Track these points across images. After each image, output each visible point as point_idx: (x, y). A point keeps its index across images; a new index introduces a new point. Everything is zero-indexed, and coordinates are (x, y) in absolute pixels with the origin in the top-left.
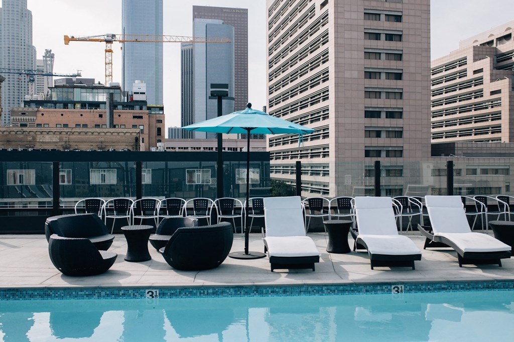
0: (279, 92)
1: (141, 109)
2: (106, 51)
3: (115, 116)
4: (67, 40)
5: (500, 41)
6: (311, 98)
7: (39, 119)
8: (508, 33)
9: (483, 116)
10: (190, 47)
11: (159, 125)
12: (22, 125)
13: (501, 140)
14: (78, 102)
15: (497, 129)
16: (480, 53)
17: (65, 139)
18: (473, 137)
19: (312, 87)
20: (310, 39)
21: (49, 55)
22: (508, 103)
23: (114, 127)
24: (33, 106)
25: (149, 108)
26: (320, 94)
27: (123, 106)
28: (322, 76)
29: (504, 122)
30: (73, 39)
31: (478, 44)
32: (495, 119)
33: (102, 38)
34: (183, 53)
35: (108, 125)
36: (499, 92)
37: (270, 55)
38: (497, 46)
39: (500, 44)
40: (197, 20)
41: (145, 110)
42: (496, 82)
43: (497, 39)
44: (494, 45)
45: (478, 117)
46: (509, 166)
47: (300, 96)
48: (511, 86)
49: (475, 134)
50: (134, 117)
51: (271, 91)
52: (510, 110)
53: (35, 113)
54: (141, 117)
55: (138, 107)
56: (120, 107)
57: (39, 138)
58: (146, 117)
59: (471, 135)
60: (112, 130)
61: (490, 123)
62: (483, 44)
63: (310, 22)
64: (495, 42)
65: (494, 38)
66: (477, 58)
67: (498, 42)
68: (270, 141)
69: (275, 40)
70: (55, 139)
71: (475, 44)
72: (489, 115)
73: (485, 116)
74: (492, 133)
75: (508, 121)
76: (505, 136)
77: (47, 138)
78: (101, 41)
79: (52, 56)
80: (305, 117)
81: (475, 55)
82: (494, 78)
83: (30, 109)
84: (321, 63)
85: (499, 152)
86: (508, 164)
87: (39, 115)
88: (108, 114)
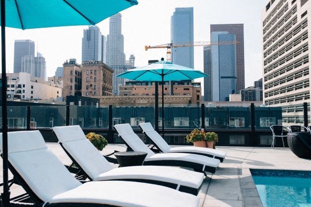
0: (271, 71)
1: (188, 84)
2: (167, 53)
3: (174, 89)
4: (147, 48)
6: (295, 74)
7: (134, 92)
10: (209, 48)
11: (198, 94)
12: (125, 95)
14: (154, 82)
17: (150, 102)
19: (295, 67)
20: (294, 37)
21: (132, 58)
23: (174, 95)
24: (130, 84)
25: (193, 84)
26: (302, 71)
27: (178, 83)
28: (303, 60)
30: (150, 47)
33: (165, 46)
34: (205, 52)
35: (170, 94)
37: (264, 49)
40: (213, 33)
41: (190, 85)
47: (286, 74)
50: (185, 89)
51: (265, 71)
53: (131, 88)
54: (188, 89)
55: (186, 83)
56: (176, 84)
57: (137, 101)
58: (191, 89)
60: (173, 96)
63: (293, 27)
68: (265, 102)
69: (268, 40)
70: (145, 102)
77: (141, 101)
78: (164, 47)
79: (134, 58)
80: (290, 87)
83: (129, 86)
84: (302, 52)
87: (134, 89)
88: (170, 88)
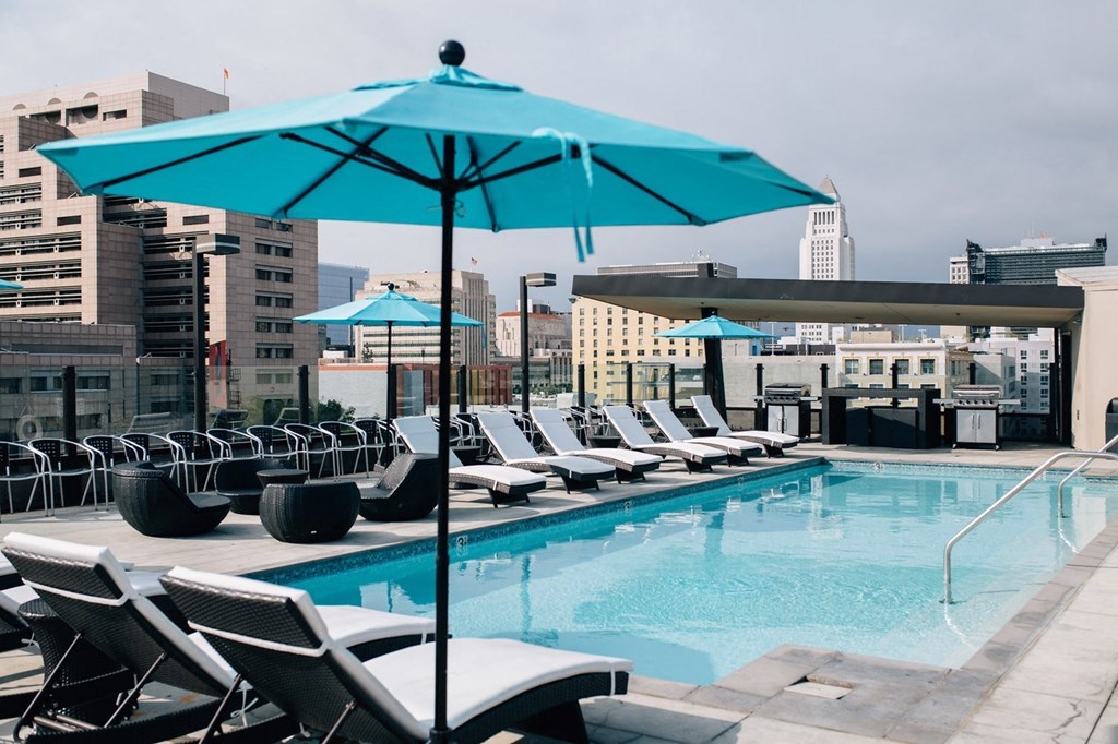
5: (73, 115)
8: (91, 102)
9: (40, 267)
13: (80, 318)
15: (72, 296)
16: (34, 133)
18: (18, 310)
22: (95, 245)
29: (88, 283)
31: (27, 113)
32: (68, 276)
36: (76, 220)
38: (67, 124)
39: (73, 122)
42: (69, 200)
43: (67, 110)
44: (62, 123)
45: (28, 268)
46: (109, 371)
48: (101, 212)
49: (24, 305)
52: (100, 260)
59: (13, 305)
61: (56, 282)
62: (38, 116)
64: (63, 116)
65: (62, 107)
66: (26, 142)
67: (70, 118)
71: (21, 113)
72: (54, 267)
73: (46, 267)
74: (62, 303)
75: (94, 281)
76: (88, 311)
81: (22, 136)
82: (65, 190)
85: (85, 343)
86: (108, 368)
